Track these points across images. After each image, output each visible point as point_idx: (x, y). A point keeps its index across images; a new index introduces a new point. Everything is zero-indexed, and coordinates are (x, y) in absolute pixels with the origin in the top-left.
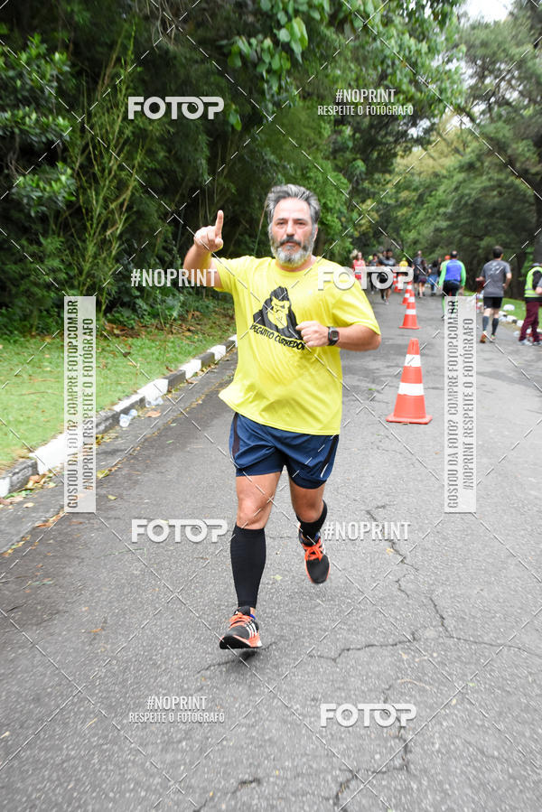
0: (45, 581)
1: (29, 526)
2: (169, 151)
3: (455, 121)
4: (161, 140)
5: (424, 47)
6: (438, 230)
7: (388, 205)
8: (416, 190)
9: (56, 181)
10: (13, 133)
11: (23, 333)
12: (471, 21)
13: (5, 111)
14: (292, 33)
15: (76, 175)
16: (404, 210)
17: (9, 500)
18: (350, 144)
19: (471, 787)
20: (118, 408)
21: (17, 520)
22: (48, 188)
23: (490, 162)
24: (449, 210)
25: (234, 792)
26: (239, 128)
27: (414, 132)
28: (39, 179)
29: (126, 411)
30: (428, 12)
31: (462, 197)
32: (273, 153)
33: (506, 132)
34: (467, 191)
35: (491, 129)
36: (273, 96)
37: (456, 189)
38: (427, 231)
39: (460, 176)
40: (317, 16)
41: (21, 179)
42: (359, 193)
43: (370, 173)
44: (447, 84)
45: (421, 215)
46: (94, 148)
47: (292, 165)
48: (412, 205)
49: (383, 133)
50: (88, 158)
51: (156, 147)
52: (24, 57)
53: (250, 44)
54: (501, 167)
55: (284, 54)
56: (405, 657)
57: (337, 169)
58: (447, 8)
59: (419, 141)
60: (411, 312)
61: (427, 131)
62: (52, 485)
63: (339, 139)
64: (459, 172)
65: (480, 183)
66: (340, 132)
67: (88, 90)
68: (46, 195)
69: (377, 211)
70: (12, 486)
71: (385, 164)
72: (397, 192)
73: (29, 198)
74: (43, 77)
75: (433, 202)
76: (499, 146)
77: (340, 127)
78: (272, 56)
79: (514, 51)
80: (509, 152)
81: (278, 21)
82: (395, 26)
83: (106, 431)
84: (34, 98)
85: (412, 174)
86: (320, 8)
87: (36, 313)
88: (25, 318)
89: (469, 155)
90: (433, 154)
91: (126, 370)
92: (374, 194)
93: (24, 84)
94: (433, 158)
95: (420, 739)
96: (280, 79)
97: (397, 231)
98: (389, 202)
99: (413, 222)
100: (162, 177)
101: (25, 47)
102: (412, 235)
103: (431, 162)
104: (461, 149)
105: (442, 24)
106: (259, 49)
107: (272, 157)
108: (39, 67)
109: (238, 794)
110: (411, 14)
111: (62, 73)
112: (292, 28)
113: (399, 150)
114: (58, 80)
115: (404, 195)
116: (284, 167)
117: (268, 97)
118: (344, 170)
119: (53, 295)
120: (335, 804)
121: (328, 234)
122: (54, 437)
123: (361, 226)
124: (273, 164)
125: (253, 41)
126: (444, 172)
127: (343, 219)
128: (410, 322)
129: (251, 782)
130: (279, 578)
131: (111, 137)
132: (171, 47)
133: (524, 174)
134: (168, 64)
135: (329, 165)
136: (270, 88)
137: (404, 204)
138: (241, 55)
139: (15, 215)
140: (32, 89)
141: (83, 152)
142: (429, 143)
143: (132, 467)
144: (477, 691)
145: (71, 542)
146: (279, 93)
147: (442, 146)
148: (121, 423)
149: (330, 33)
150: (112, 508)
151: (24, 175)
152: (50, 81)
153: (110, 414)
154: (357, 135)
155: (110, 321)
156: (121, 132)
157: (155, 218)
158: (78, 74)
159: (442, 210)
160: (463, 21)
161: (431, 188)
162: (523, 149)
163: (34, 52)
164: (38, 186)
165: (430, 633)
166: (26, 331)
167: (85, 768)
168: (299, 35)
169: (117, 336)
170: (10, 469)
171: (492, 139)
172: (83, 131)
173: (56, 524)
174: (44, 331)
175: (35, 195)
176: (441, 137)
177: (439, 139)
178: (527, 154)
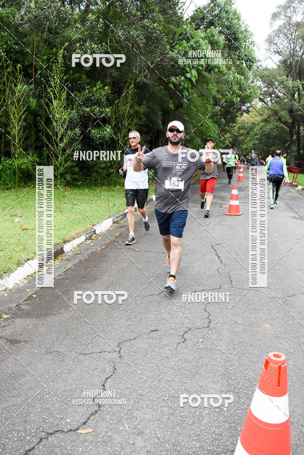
1: (91, 251)
2: (147, 118)
4: (144, 114)
6: (254, 144)
8: (246, 129)
9: (105, 131)
10: (91, 115)
12: (264, 68)
13: (88, 108)
14: (192, 75)
15: (113, 128)
16: (242, 137)
17: (85, 243)
18: (219, 113)
21: (87, 249)
22: (103, 133)
23: (273, 119)
24: (259, 137)
26: (173, 109)
27: (244, 108)
28: (100, 131)
30: (244, 65)
31: (263, 132)
32: (188, 117)
33: (277, 107)
34: (265, 130)
36: (186, 97)
37: (261, 129)
38: (250, 145)
39: (262, 124)
40: (201, 68)
41: (94, 131)
42: (224, 131)
43: (227, 123)
45: (248, 139)
46: (119, 118)
48: (245, 135)
49: (232, 108)
50: (118, 122)
51: (142, 116)
52: (95, 89)
53: (176, 79)
54: (277, 120)
55: (189, 82)
57: (214, 122)
58: (251, 64)
59: (246, 111)
61: (249, 107)
62: (100, 238)
63: (215, 111)
64: (262, 122)
65: (269, 126)
68: (102, 136)
69: (231, 138)
70: (86, 238)
71: (233, 120)
72: (239, 130)
73: (96, 137)
74: (101, 95)
75: (252, 134)
76: (275, 113)
77: (215, 106)
78: (185, 83)
80: (279, 114)
81: (186, 71)
83: (121, 219)
84: (98, 103)
85: (245, 124)
86: (202, 66)
88: (95, 180)
89: (265, 117)
90: (252, 116)
92: (230, 131)
93: (95, 98)
96: (188, 91)
97: (239, 144)
98: (236, 134)
99: (245, 141)
101: (95, 86)
102: (245, 146)
103: (252, 119)
104: (262, 114)
105: (250, 69)
106: (179, 81)
107: (187, 119)
108: (100, 92)
111: (108, 93)
112: (191, 73)
113: (238, 114)
114: (107, 96)
115: (242, 131)
116: (192, 122)
118: (217, 122)
120: (182, 337)
124: (187, 121)
125: (177, 78)
126: (257, 123)
127: (217, 141)
131: (125, 114)
132: (147, 82)
133: (285, 123)
134: (146, 88)
135: (210, 121)
136: (185, 94)
137: (242, 135)
138: (173, 83)
139: (92, 143)
140: (97, 99)
141: (115, 120)
142: (249, 112)
147: (255, 112)
149: (206, 74)
151: (94, 129)
152: (104, 96)
153: (123, 213)
154: (222, 110)
156: (129, 112)
158: (113, 93)
159: (256, 137)
160: (260, 68)
161: (252, 128)
162: (284, 114)
163: (98, 87)
164: (99, 133)
166: (96, 185)
168: (194, 75)
170: (86, 232)
171: (272, 110)
172: (115, 112)
173: (100, 250)
174: (103, 185)
175: (98, 136)
176: (255, 109)
177: (254, 110)
178: (286, 116)
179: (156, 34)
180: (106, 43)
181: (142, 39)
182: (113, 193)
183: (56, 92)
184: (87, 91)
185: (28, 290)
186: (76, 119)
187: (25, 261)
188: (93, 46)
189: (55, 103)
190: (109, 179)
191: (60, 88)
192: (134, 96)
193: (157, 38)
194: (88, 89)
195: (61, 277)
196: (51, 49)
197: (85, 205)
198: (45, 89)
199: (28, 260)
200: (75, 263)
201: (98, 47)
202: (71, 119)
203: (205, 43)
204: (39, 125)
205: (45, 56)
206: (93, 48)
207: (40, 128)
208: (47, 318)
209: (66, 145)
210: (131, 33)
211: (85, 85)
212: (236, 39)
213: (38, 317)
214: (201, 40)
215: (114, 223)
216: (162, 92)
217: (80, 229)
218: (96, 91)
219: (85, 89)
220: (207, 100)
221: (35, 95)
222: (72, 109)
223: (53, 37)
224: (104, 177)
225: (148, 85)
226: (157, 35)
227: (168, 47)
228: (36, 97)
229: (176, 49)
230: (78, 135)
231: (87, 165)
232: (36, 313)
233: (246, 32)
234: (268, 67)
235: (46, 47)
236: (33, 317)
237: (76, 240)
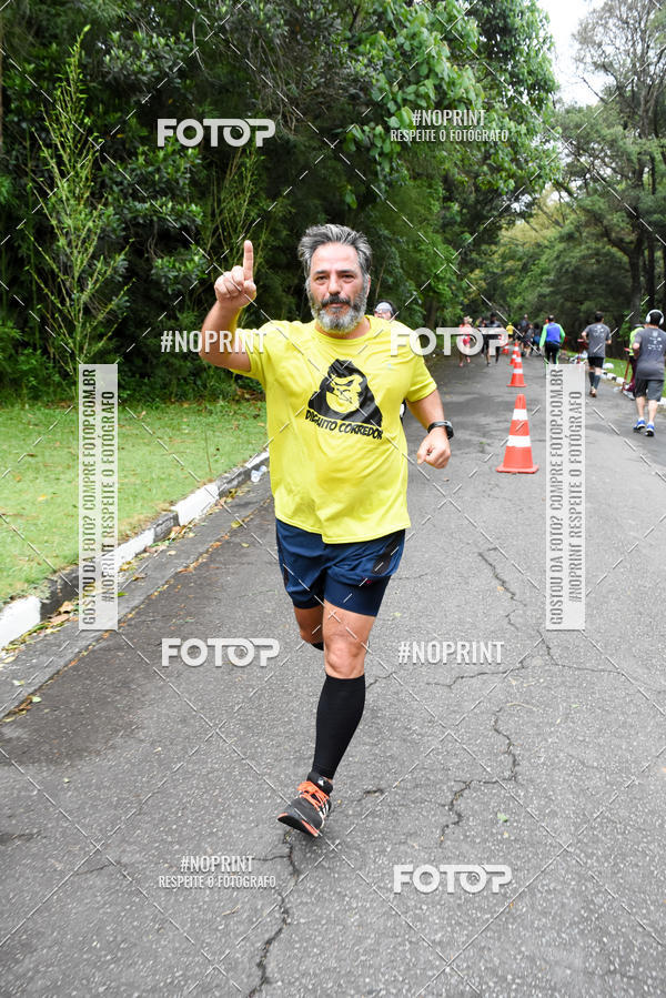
0: (188, 620)
1: (172, 571)
2: (291, 230)
3: (555, 196)
4: (284, 220)
5: (523, 129)
6: (541, 296)
7: (494, 273)
8: (520, 259)
9: (190, 262)
10: (152, 221)
11: (164, 400)
12: (566, 107)
13: (145, 202)
14: (401, 120)
15: (208, 255)
16: (511, 278)
17: (154, 549)
18: (458, 219)
19: (573, 793)
20: (249, 465)
21: (161, 567)
22: (183, 268)
23: (588, 233)
24: (552, 277)
25: (360, 800)
26: (354, 206)
27: (516, 206)
28: (175, 261)
29: (257, 467)
30: (525, 98)
31: (562, 265)
32: (387, 229)
33: (601, 204)
34: (567, 260)
35: (587, 202)
36: (385, 177)
37: (558, 257)
38: (532, 297)
39: (561, 246)
40: (424, 104)
41: (160, 261)
42: (467, 263)
43: (477, 244)
44: (546, 162)
45: (526, 283)
46: (224, 230)
47: (405, 239)
48: (518, 273)
49: (488, 208)
50: (219, 241)
51: (280, 226)
53: (363, 131)
54: (599, 237)
56: (514, 683)
57: (447, 241)
58: (543, 94)
59: (522, 215)
60: (519, 371)
61: (529, 205)
62: (191, 535)
63: (448, 215)
64: (560, 242)
65: (579, 252)
66: (449, 208)
67: (218, 179)
68: (182, 274)
69: (485, 280)
70: (156, 536)
71: (491, 236)
72: (503, 262)
73: (166, 276)
74: (178, 170)
75: (537, 270)
76: (595, 217)
77: (449, 203)
78: (384, 141)
79: (605, 132)
80: (605, 222)
81: (388, 110)
82: (496, 111)
83: (239, 485)
84: (170, 190)
85: (517, 245)
86: (427, 97)
87: (175, 382)
88: (165, 386)
89: (568, 227)
90: (536, 227)
91: (257, 430)
92: (482, 264)
93: (161, 178)
94: (535, 229)
95: (527, 754)
96: (391, 162)
97: (503, 297)
98: (495, 270)
99: (519, 289)
100: (285, 254)
102: (518, 301)
103: (533, 233)
104: (560, 220)
105: (539, 108)
106: (371, 136)
107: (386, 232)
108: (174, 161)
109: (363, 801)
110: (509, 101)
111: (194, 166)
112: (401, 115)
113: (503, 222)
114: (191, 172)
115: (509, 264)
116: (398, 242)
117: (381, 177)
118: (454, 242)
119: (189, 364)
120: (450, 810)
121: (439, 302)
122: (192, 492)
123: (470, 293)
124: (385, 238)
125: (366, 128)
126: (546, 243)
127: (454, 288)
128: (517, 380)
129: (375, 792)
130: (398, 614)
131: (238, 219)
132: (292, 137)
133: (619, 243)
134: (289, 153)
135: (439, 238)
136: (383, 170)
137: (510, 272)
138: (355, 140)
139: (155, 293)
140: (168, 180)
141: (214, 234)
142: (531, 216)
143: (262, 517)
144: (579, 711)
145: (209, 585)
146: (390, 174)
147: (543, 219)
148: (253, 479)
150: (245, 555)
151: (162, 258)
152: (184, 173)
153: (241, 470)
154: (465, 211)
155: (241, 387)
156: (247, 215)
157: (280, 292)
158: (208, 166)
159: (545, 277)
160: (558, 106)
161: (534, 257)
162: (617, 220)
163: (169, 148)
164: (174, 266)
165: (537, 662)
166: (166, 399)
167: (228, 778)
168: (408, 121)
169: (248, 400)
170: (154, 520)
171: (588, 211)
172: (213, 215)
173: (195, 568)
174: (182, 397)
175: (172, 275)
176: (542, 210)
177: (540, 212)
178: (622, 225)
179: (315, 12)
180: (189, 35)
181: (278, 26)
182: (211, 420)
183: (65, 158)
184: (141, 159)
185: (16, 683)
186: (114, 230)
187: (5, 603)
188: (155, 40)
189: (63, 186)
190: (199, 383)
191: (76, 147)
192: (260, 175)
193: (317, 25)
194: (144, 153)
195: (103, 644)
196: (46, 46)
197: (146, 449)
198: (31, 151)
199: (12, 598)
200: (136, 603)
201: (167, 45)
202: (103, 230)
203: (435, 39)
204: (20, 246)
205: (30, 63)
206: (155, 46)
207: (23, 252)
208: (79, 764)
209: (92, 297)
210: (252, 8)
211: (137, 144)
212: (507, 31)
213: (53, 760)
214: (424, 30)
215: (221, 495)
216: (329, 163)
217: (140, 513)
218: (165, 159)
219: (136, 155)
220: (430, 186)
221: (7, 167)
222: (105, 205)
223: (48, 12)
224: (185, 380)
225: (295, 146)
226: (318, 17)
227: (344, 49)
228: (9, 172)
229: (363, 55)
230: (122, 270)
231: (144, 349)
232: (46, 748)
233: (532, 11)
234: (577, 106)
235: (30, 38)
236: (39, 761)
237: (132, 541)
